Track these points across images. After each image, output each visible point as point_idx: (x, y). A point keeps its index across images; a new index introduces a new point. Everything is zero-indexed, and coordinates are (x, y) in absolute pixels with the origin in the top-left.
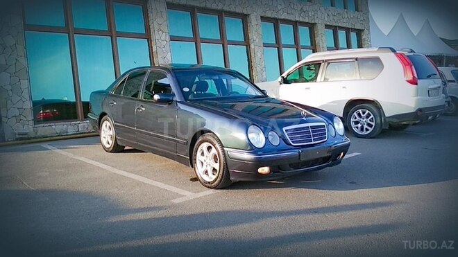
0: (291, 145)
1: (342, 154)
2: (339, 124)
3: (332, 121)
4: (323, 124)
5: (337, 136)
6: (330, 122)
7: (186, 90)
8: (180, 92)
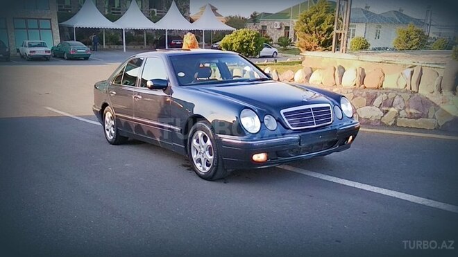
0: (289, 128)
1: (351, 137)
2: (347, 105)
3: (339, 102)
4: (328, 105)
5: (345, 118)
6: (337, 103)
7: (181, 74)
8: (175, 76)
